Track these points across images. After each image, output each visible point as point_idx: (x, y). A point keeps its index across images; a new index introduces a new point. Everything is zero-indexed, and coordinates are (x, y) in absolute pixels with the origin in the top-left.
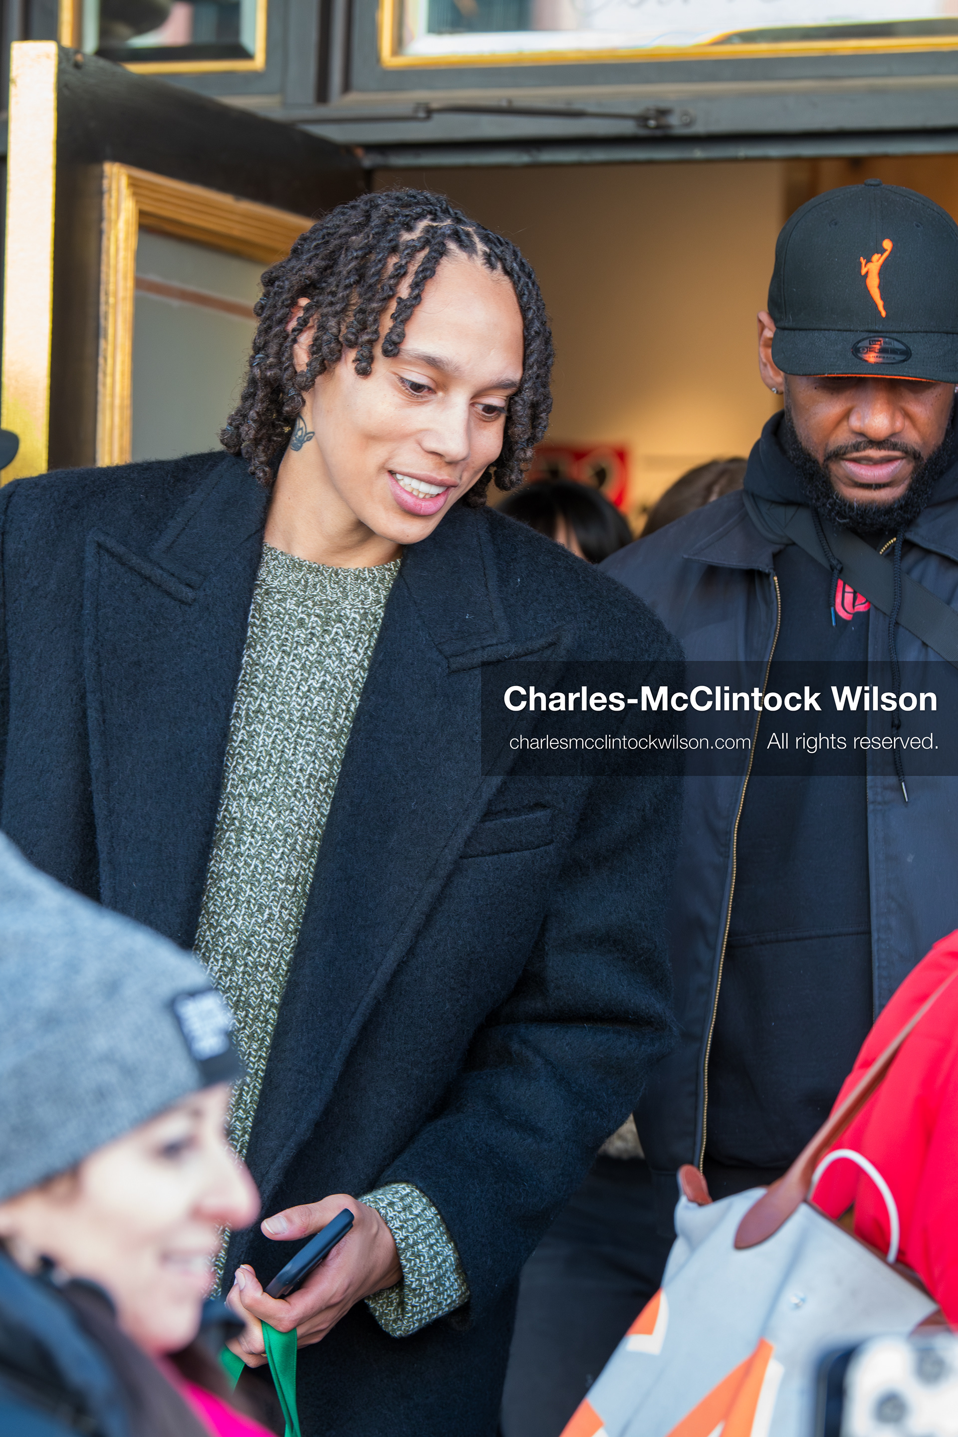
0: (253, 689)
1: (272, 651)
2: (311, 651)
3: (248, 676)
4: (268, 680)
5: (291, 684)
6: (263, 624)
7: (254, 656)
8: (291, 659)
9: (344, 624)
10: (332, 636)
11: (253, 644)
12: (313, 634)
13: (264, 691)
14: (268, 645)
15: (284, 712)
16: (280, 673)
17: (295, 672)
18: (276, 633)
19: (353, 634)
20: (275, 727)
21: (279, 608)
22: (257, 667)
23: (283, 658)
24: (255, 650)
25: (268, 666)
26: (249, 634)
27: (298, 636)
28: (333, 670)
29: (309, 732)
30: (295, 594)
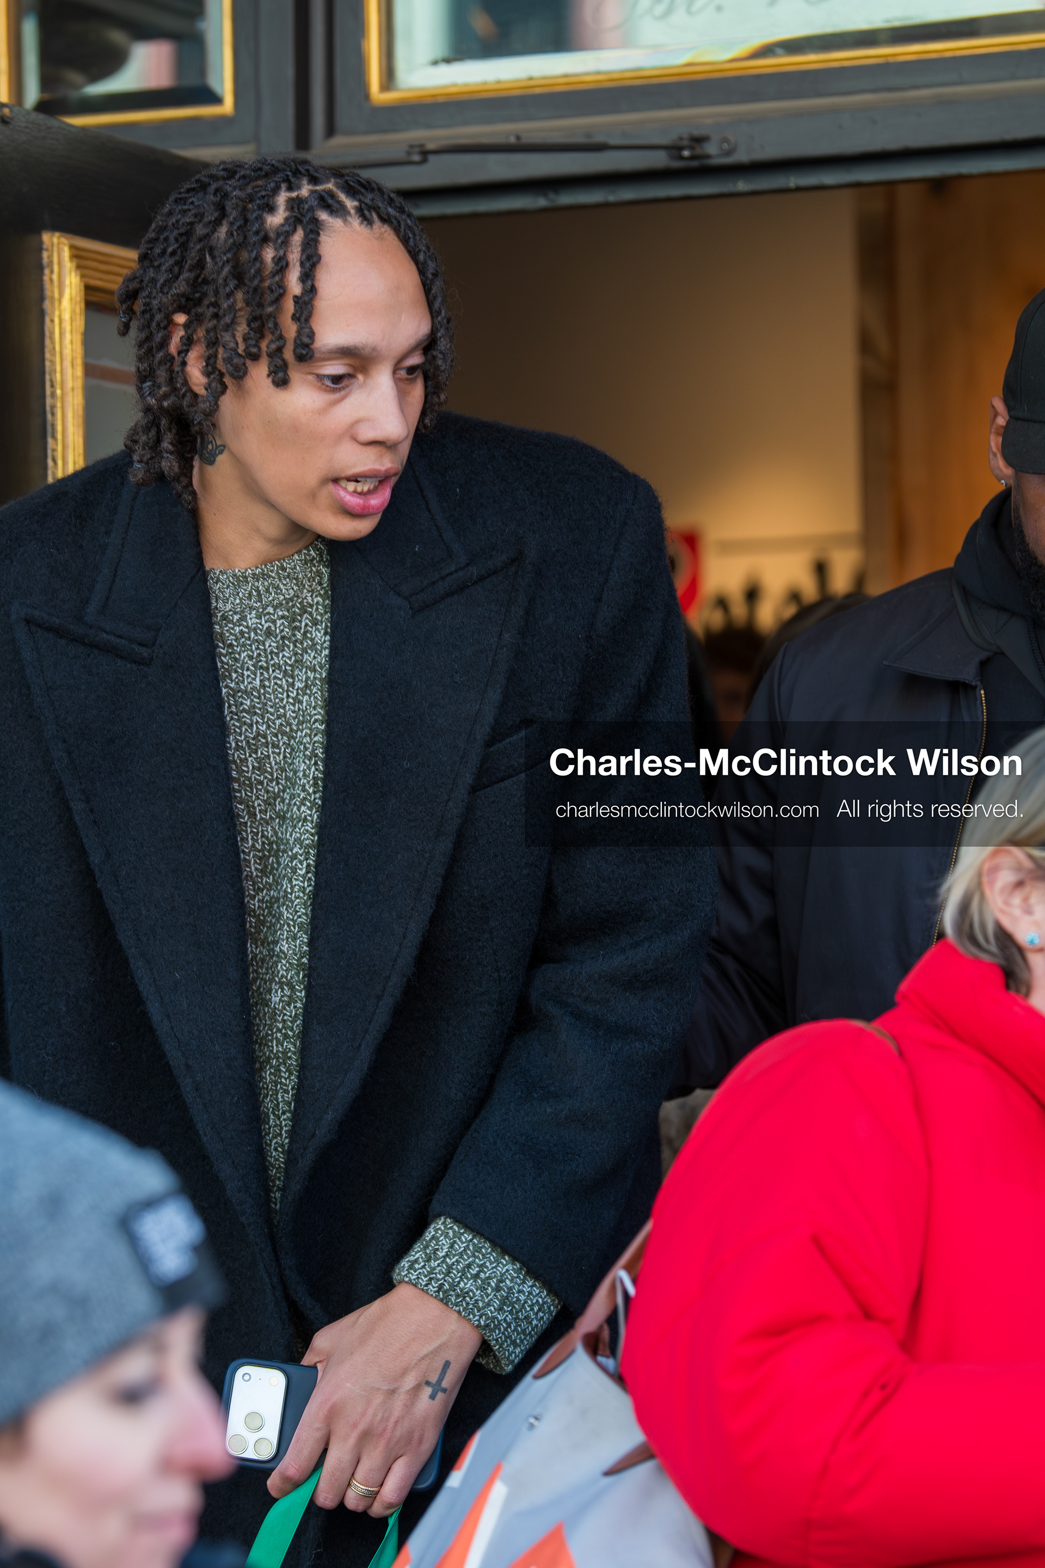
0: (244, 717)
1: (249, 673)
2: (287, 655)
3: (234, 707)
4: (256, 702)
6: (230, 651)
7: (232, 685)
8: (271, 672)
9: (311, 614)
10: (302, 631)
11: (227, 673)
12: (283, 638)
13: (255, 713)
15: (283, 725)
16: (264, 690)
17: (279, 682)
18: (246, 653)
21: (241, 628)
22: (240, 694)
23: (262, 674)
25: (251, 688)
26: (219, 665)
27: (270, 646)
30: (251, 608)
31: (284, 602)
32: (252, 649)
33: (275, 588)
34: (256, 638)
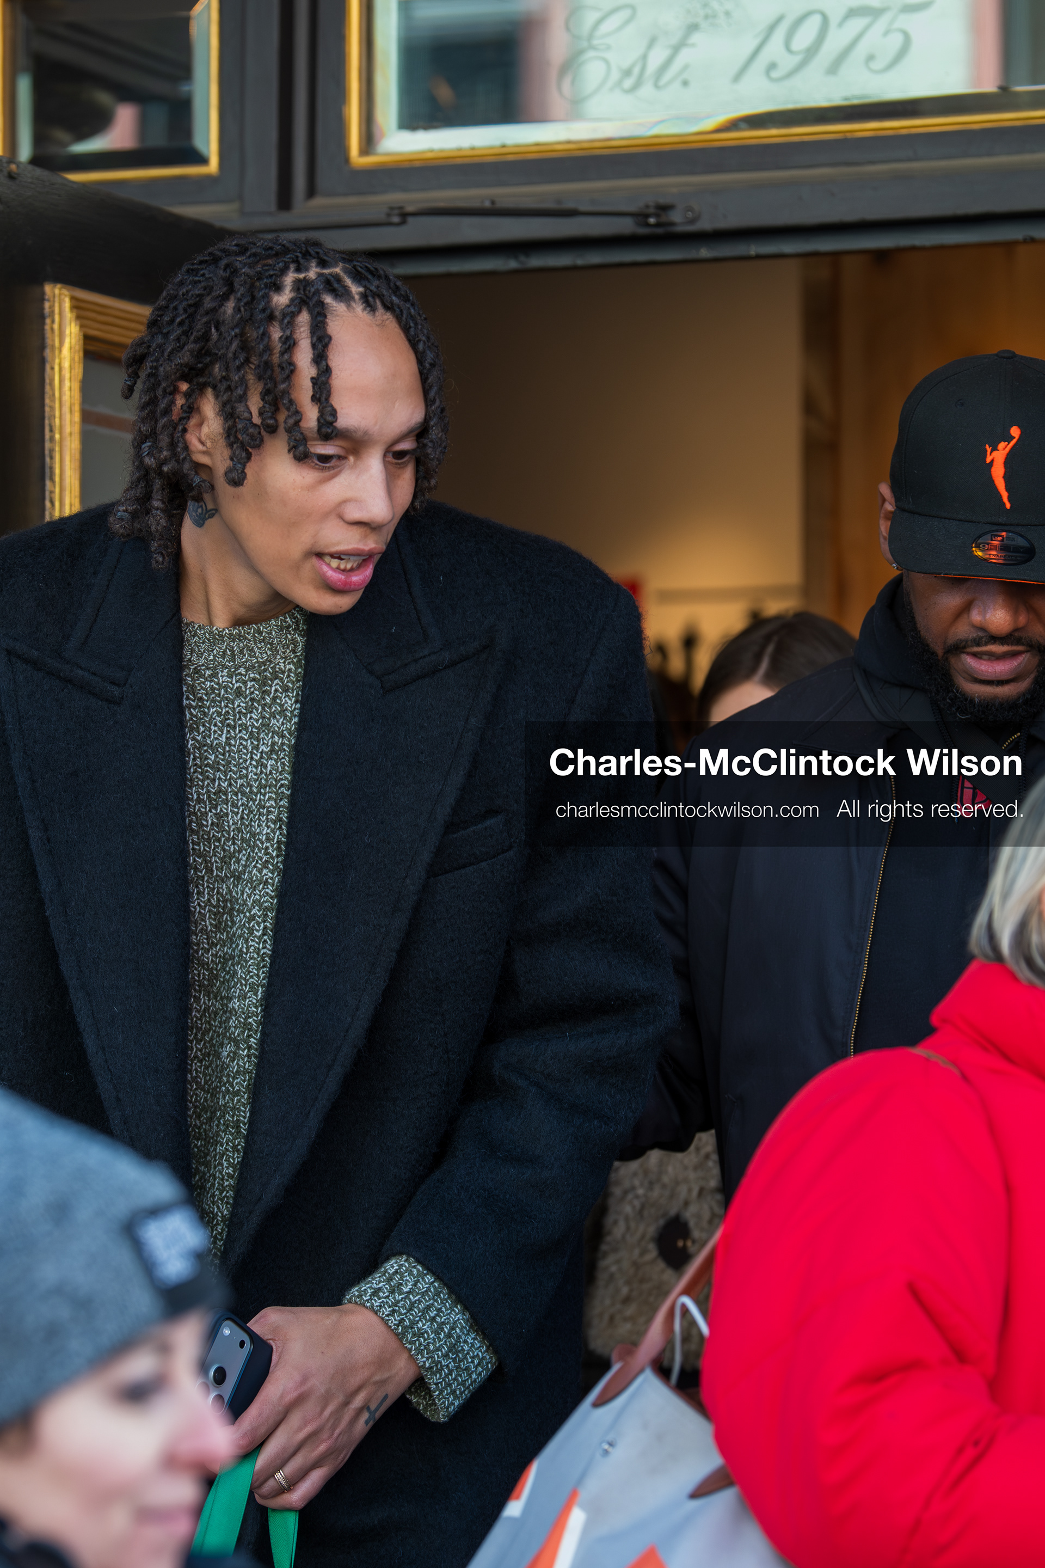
0: (207, 771)
1: (216, 728)
2: (254, 717)
4: (220, 759)
5: (244, 756)
6: (200, 704)
7: (199, 738)
8: (237, 731)
9: (282, 680)
10: (272, 696)
11: (195, 726)
12: (252, 700)
13: (219, 770)
14: (211, 725)
17: (244, 743)
18: (215, 709)
19: (290, 685)
20: (240, 803)
21: (213, 684)
22: (205, 748)
23: (228, 732)
24: (198, 732)
25: (217, 744)
26: (186, 715)
27: (239, 706)
28: (279, 728)
29: (268, 800)
30: (224, 667)
31: (256, 665)
32: (221, 706)
33: (250, 651)
34: (226, 696)
